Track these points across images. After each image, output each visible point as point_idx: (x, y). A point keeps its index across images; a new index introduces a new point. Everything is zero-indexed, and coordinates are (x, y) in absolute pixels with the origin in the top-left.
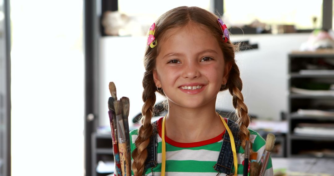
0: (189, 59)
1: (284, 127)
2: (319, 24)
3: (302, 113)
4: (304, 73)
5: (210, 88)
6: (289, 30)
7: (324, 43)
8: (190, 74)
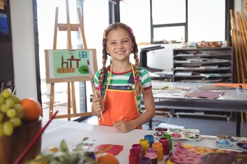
0: (119, 42)
1: (172, 73)
2: (184, 40)
3: (177, 68)
4: (178, 55)
5: (127, 52)
6: (174, 42)
7: (184, 46)
8: (120, 47)
